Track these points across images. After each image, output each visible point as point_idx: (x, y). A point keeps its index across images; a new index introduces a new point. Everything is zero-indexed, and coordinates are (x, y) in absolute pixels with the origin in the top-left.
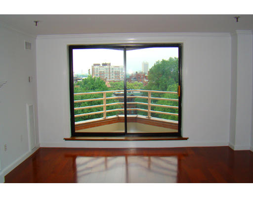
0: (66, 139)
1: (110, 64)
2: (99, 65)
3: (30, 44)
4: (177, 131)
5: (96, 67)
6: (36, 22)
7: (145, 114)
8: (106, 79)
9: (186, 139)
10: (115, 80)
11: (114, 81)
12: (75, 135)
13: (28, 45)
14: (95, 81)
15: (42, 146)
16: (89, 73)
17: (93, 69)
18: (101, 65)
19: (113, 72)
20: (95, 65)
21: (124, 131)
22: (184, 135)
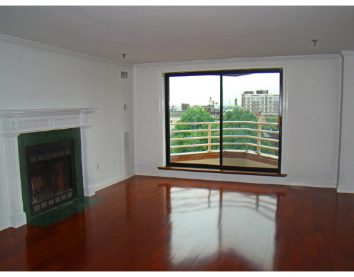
0: (160, 168)
1: (267, 92)
2: (252, 93)
3: (126, 73)
4: (277, 167)
5: (247, 96)
6: (124, 55)
7: (255, 149)
8: (260, 113)
9: (284, 176)
10: (274, 114)
11: (272, 115)
12: (170, 165)
13: (124, 75)
14: (242, 114)
15: (137, 174)
16: (236, 104)
17: (243, 99)
18: (255, 93)
19: (270, 103)
20: (246, 93)
21: (219, 164)
22: (282, 172)
